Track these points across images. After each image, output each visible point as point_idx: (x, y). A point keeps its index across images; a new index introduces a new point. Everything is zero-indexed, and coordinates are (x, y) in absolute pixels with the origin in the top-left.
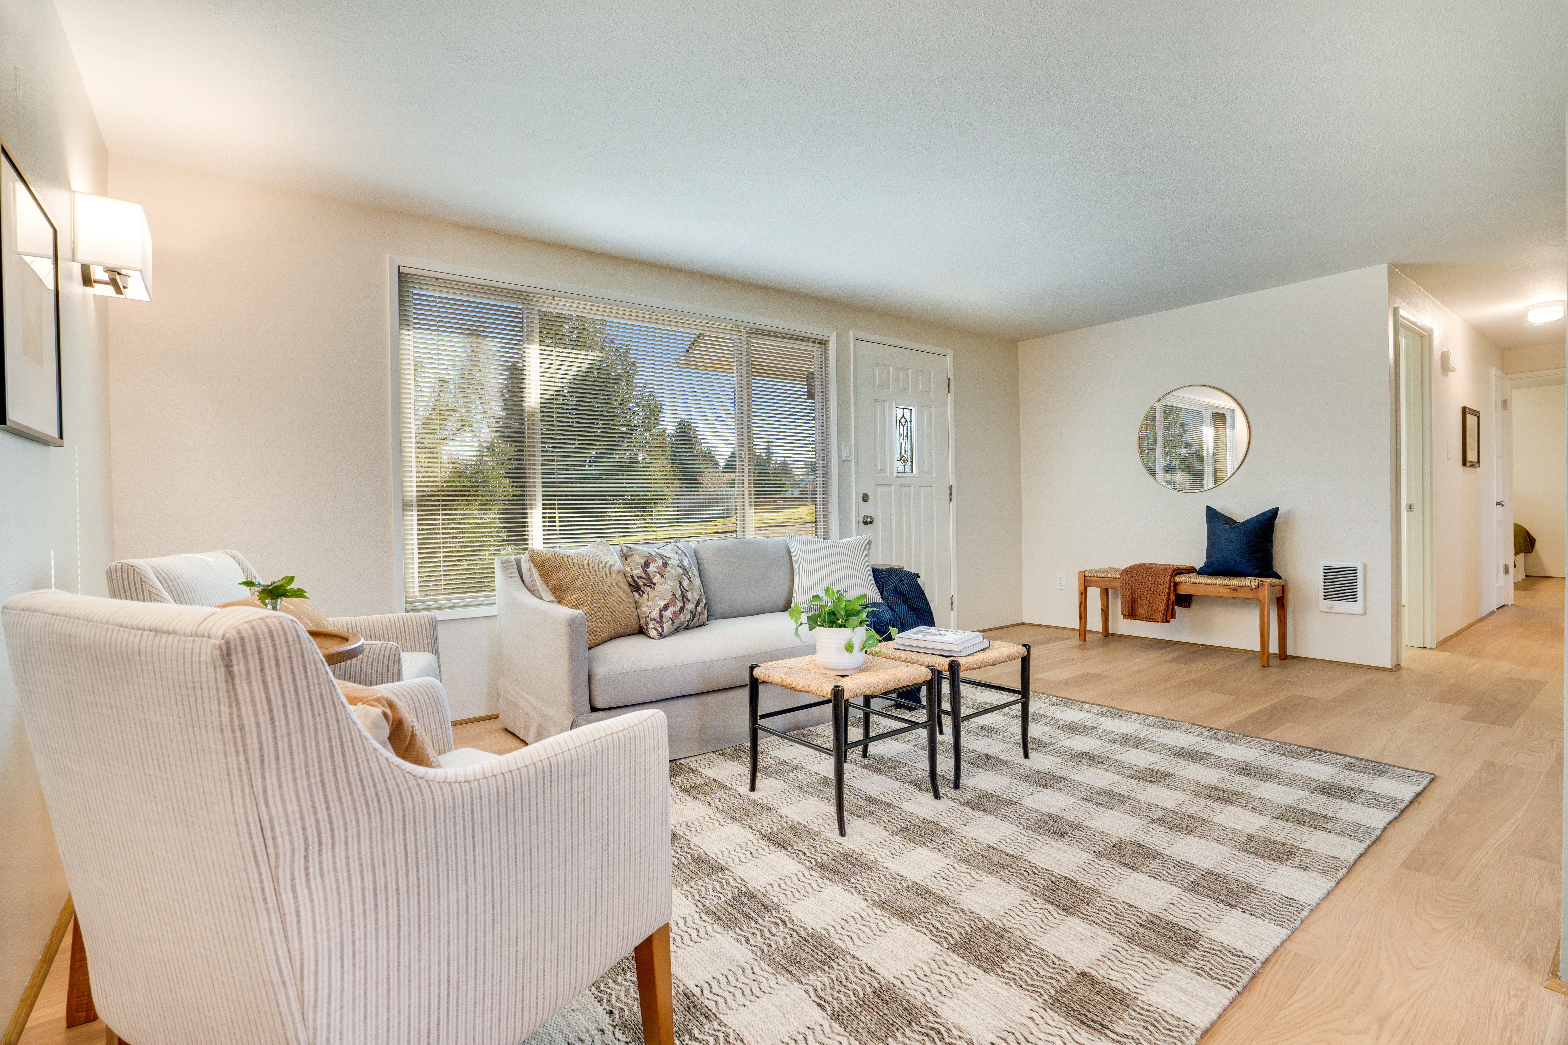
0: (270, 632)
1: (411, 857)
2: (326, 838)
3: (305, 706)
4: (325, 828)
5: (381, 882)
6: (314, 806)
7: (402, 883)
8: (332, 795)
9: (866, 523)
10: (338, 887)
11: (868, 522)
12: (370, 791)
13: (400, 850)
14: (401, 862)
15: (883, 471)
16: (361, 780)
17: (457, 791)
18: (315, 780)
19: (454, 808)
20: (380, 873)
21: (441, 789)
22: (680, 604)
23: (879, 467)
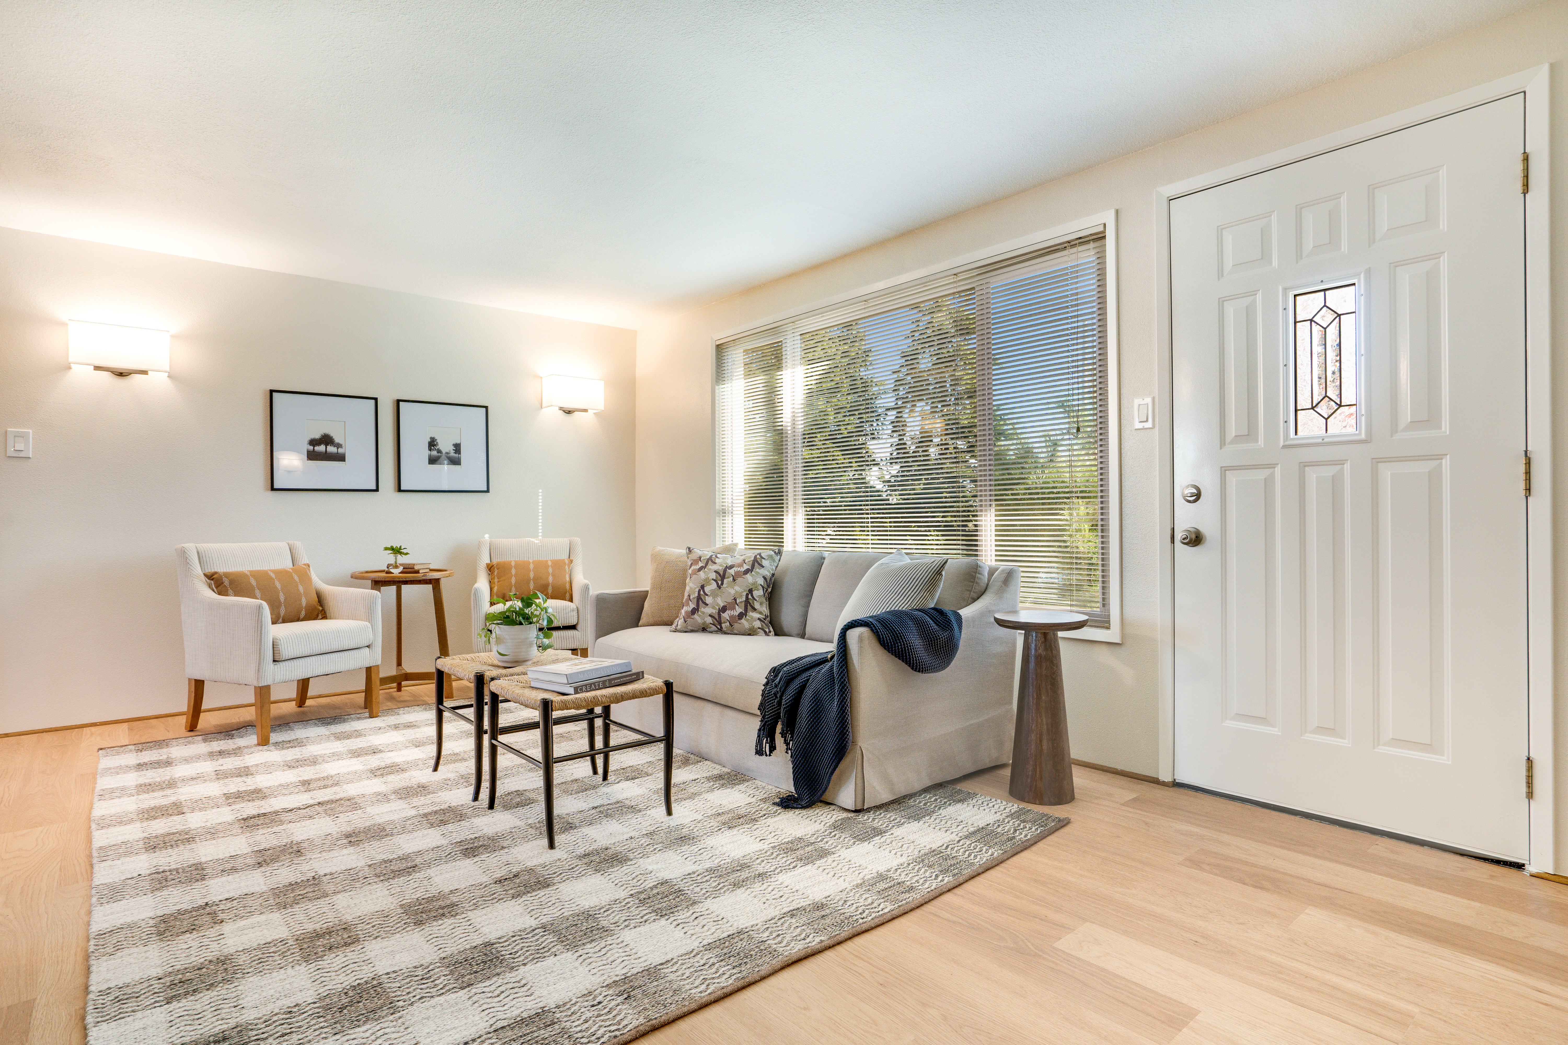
9: (1189, 543)
11: (1195, 539)
23: (1232, 432)
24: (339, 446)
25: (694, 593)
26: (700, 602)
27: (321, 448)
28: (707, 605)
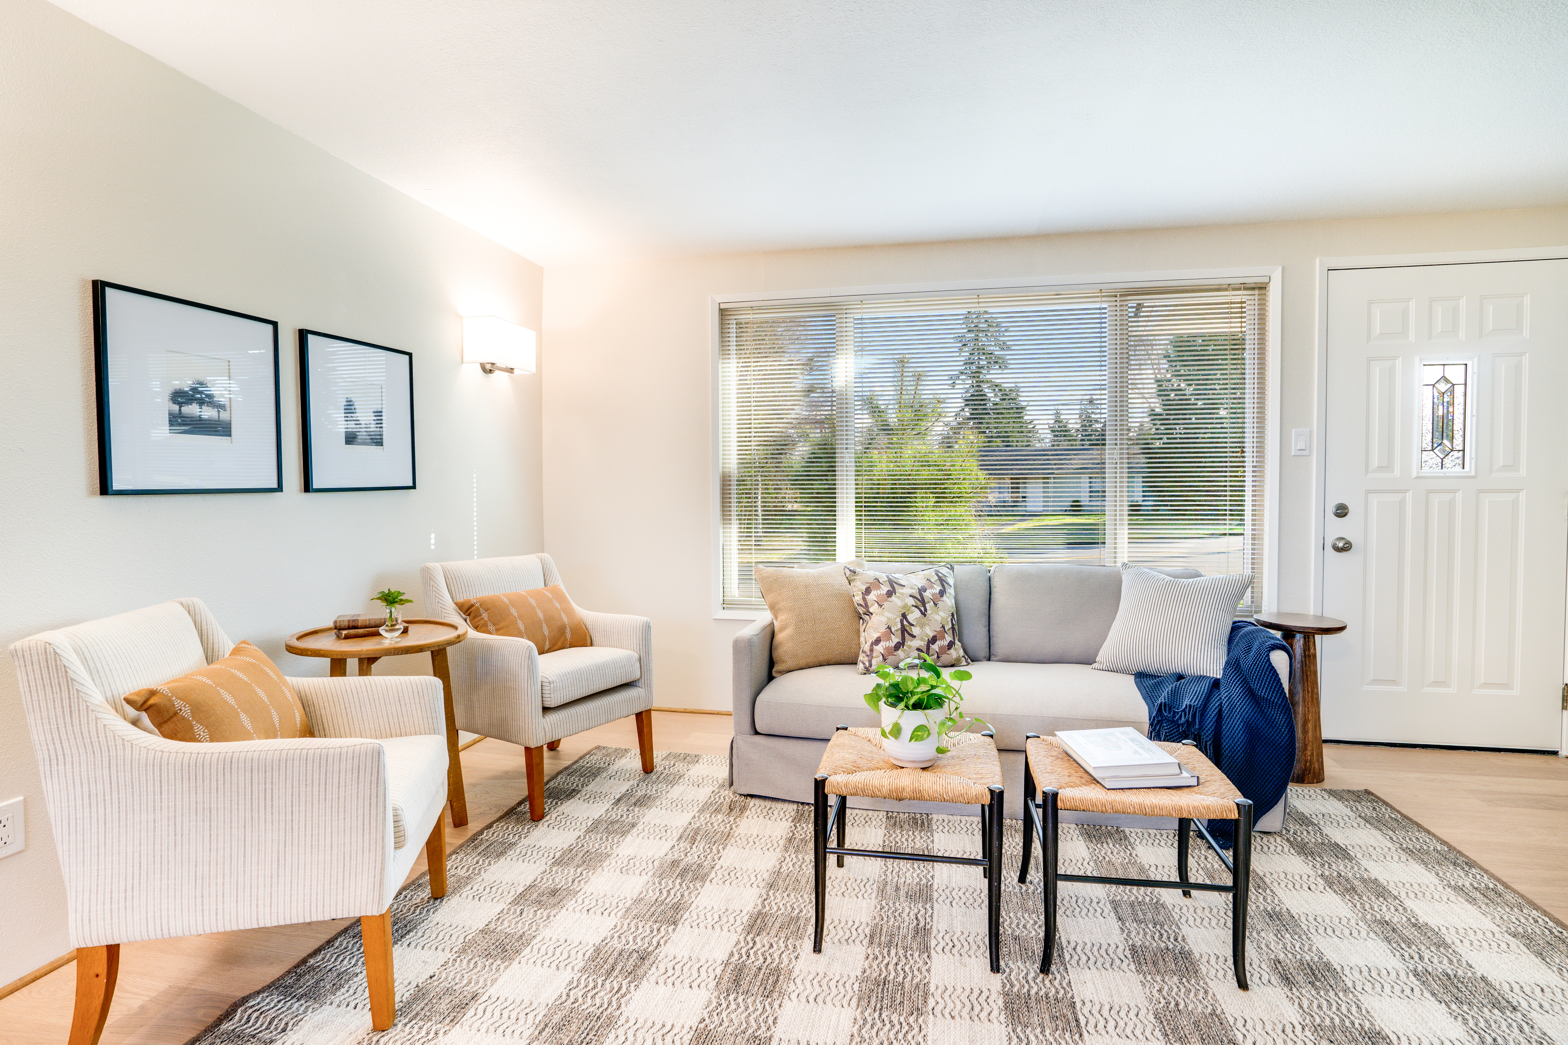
0: (29, 647)
1: (114, 785)
2: (61, 758)
3: (48, 688)
4: (60, 753)
5: (93, 792)
6: (53, 739)
7: (108, 797)
8: (64, 737)
9: (1338, 550)
10: (67, 786)
11: (1343, 547)
12: (87, 741)
13: (106, 778)
14: (107, 786)
15: (1387, 467)
16: (82, 733)
17: (151, 755)
18: (54, 727)
19: (146, 765)
20: (93, 787)
21: (140, 751)
22: (896, 639)
23: (1375, 462)
24: (220, 407)
25: (896, 624)
26: (906, 635)
27: (192, 410)
28: (914, 637)
